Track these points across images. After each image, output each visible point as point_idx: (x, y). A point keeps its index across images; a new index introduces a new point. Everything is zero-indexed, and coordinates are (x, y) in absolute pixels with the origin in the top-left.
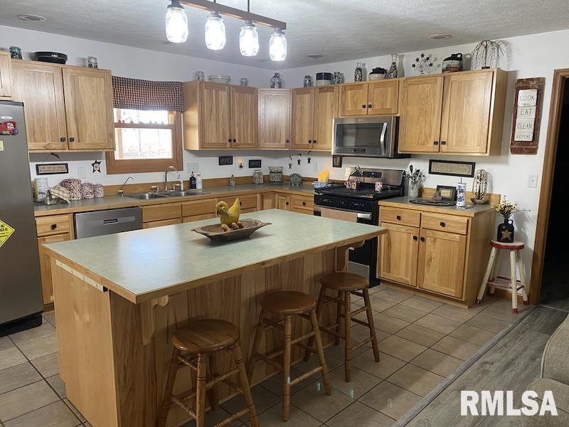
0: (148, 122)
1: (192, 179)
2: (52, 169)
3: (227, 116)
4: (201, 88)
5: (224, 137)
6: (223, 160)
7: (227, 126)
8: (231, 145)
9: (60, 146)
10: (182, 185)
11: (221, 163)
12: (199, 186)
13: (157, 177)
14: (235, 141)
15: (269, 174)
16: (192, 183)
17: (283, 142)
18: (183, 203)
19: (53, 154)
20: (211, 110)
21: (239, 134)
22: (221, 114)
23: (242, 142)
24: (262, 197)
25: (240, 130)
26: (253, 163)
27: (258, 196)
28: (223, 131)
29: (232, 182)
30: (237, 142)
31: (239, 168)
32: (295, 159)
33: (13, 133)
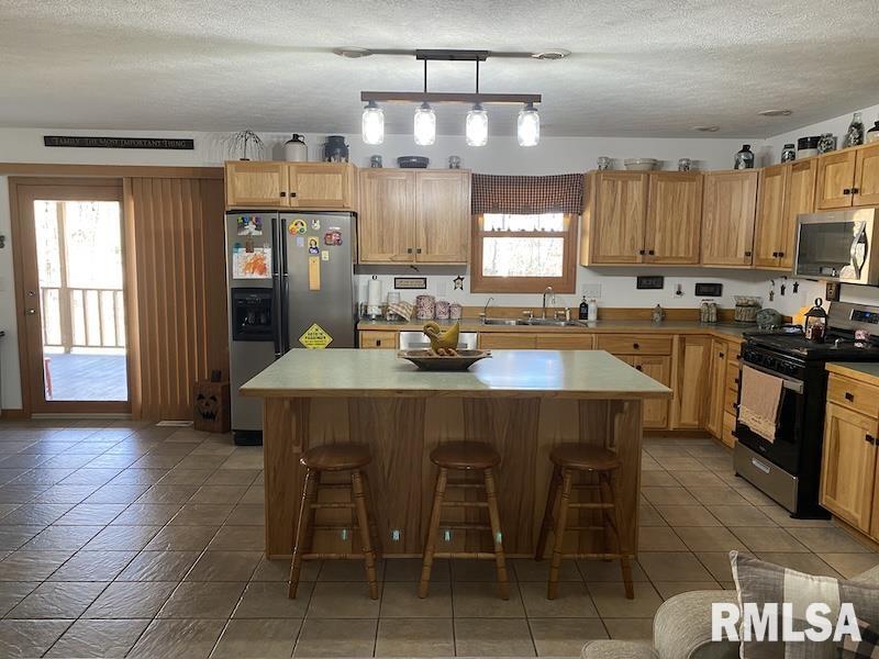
0: (532, 230)
1: (584, 306)
2: (409, 285)
3: (640, 217)
4: (597, 179)
5: (633, 247)
6: (644, 281)
7: (640, 231)
8: (643, 259)
9: (406, 258)
10: (568, 313)
11: (640, 286)
12: (592, 316)
13: (534, 301)
14: (652, 253)
15: (734, 307)
16: (583, 311)
17: (741, 254)
18: (539, 335)
19: (412, 266)
20: (613, 210)
21: (663, 242)
22: (629, 214)
23: (667, 254)
24: (683, 341)
25: (663, 237)
26: (704, 289)
27: (676, 338)
28: (633, 238)
29: (656, 315)
30: (657, 254)
31: (678, 295)
32: (779, 283)
33: (338, 242)
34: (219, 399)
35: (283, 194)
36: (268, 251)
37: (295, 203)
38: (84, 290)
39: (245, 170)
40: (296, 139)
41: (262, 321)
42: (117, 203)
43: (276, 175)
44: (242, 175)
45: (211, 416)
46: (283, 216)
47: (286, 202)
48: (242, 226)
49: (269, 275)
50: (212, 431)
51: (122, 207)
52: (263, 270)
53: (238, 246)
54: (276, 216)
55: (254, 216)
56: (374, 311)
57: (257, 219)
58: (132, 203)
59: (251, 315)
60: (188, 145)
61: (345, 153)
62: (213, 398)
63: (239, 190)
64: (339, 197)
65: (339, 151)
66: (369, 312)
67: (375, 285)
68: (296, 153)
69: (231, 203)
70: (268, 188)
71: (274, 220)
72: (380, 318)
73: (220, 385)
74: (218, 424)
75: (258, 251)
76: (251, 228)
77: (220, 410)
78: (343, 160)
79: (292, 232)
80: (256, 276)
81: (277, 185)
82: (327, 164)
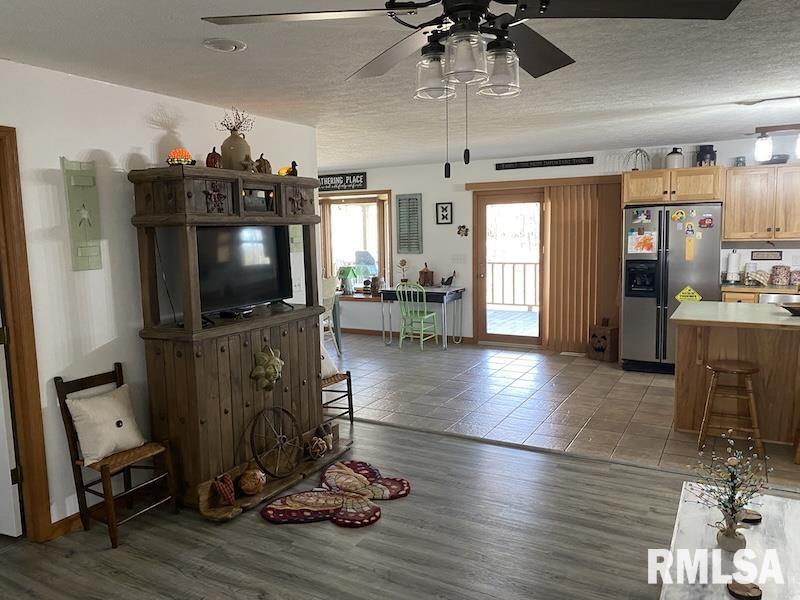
2: (766, 257)
9: (764, 235)
19: (770, 242)
33: (710, 226)
34: (608, 338)
35: (666, 192)
36: (655, 234)
37: (674, 199)
38: (503, 264)
39: (637, 177)
40: (675, 151)
41: (647, 283)
42: (539, 204)
43: (660, 179)
44: (634, 181)
45: (601, 350)
46: (667, 208)
47: (667, 199)
48: (636, 217)
49: (655, 250)
50: (602, 361)
51: (542, 207)
52: (650, 247)
53: (632, 231)
54: (662, 208)
55: (646, 209)
56: (733, 277)
57: (648, 212)
58: (550, 203)
59: (638, 279)
60: (590, 161)
61: (713, 157)
62: (604, 337)
63: (632, 192)
64: (710, 192)
65: (708, 156)
66: (729, 278)
67: (734, 257)
68: (676, 162)
69: (626, 200)
70: (654, 189)
71: (660, 212)
72: (737, 283)
73: (610, 328)
74: (607, 356)
75: (647, 234)
76: (643, 217)
77: (609, 346)
78: (712, 162)
79: (673, 220)
80: (645, 251)
81: (661, 186)
82: (698, 168)
